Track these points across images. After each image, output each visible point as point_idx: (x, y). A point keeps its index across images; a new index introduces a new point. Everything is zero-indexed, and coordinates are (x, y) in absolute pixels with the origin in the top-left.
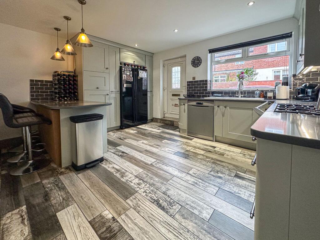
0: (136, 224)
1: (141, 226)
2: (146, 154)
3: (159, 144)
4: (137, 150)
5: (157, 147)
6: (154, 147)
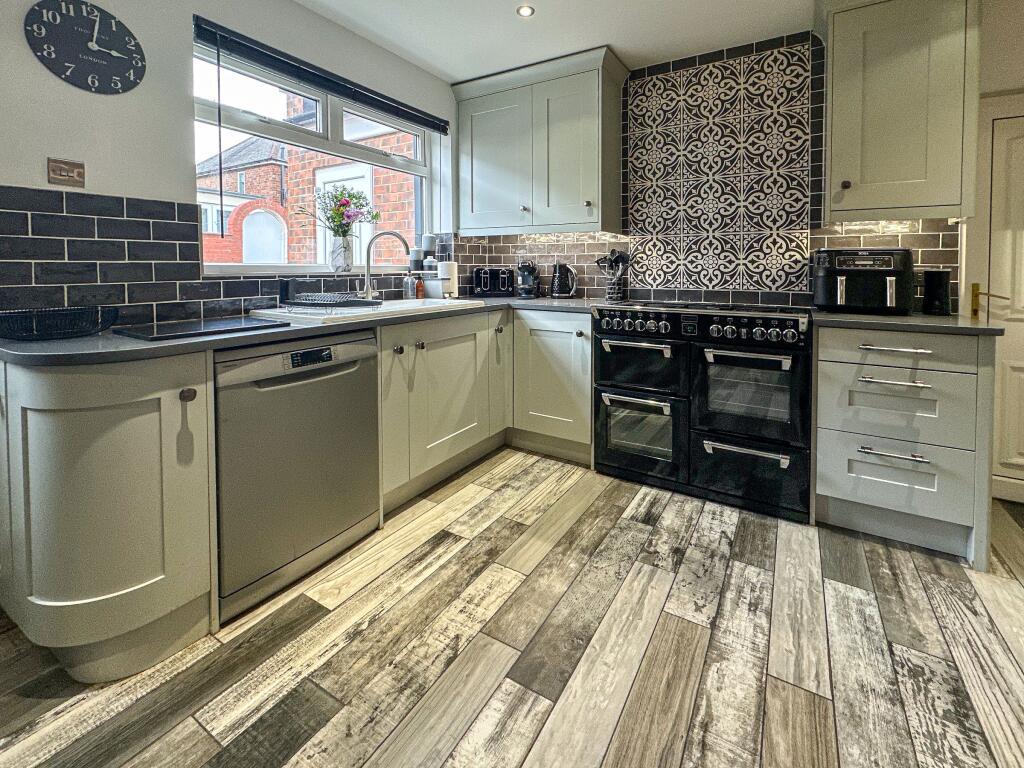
0: (644, 592)
1: (646, 601)
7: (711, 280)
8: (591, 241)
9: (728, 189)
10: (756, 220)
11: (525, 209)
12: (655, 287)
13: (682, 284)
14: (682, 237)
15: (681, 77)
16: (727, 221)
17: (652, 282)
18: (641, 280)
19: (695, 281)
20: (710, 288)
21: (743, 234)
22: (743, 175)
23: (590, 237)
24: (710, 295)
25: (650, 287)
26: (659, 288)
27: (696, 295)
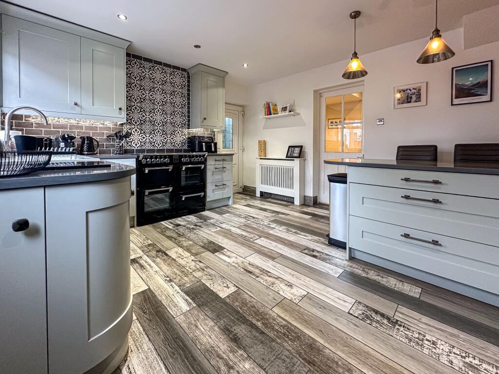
2: (271, 251)
3: (246, 277)
4: (291, 261)
5: (250, 268)
6: (257, 267)
7: (159, 145)
8: (101, 126)
9: (164, 112)
10: (173, 124)
11: (76, 104)
12: (136, 148)
13: (148, 146)
14: (147, 127)
15: (148, 65)
16: (164, 124)
17: (135, 146)
18: (130, 145)
19: (153, 145)
20: (159, 148)
21: (169, 128)
22: (168, 108)
23: (101, 124)
24: (159, 151)
25: (134, 148)
26: (138, 148)
27: (153, 151)
